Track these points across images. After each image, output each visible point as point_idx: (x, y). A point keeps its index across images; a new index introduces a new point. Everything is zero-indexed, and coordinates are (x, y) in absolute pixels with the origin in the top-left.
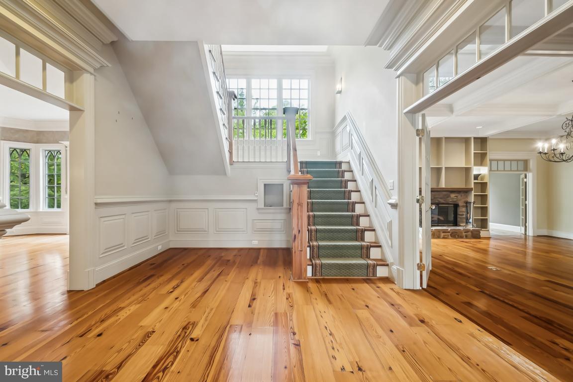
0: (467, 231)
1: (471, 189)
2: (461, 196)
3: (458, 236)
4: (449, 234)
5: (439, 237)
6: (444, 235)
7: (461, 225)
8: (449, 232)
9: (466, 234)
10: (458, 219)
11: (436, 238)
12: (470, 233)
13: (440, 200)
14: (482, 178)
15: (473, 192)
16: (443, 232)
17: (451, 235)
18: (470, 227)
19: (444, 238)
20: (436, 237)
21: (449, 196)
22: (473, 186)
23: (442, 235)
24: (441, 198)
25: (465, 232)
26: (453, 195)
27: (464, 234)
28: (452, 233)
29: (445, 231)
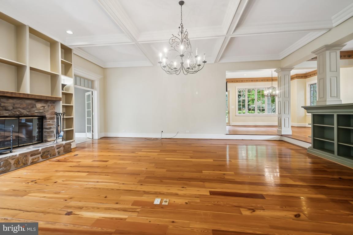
0: (59, 147)
1: (59, 100)
2: (49, 106)
3: (50, 155)
4: (39, 155)
5: (25, 165)
6: (33, 159)
7: (49, 140)
8: (40, 153)
9: (58, 150)
10: (44, 134)
11: (21, 167)
12: (62, 148)
13: (23, 111)
14: (68, 89)
15: (61, 102)
16: (31, 156)
17: (42, 156)
18: (60, 141)
19: (33, 163)
20: (22, 165)
21: (34, 106)
22: (61, 96)
23: (30, 159)
24: (23, 109)
25: (57, 149)
26: (39, 105)
27: (56, 151)
28: (44, 153)
29: (33, 154)
